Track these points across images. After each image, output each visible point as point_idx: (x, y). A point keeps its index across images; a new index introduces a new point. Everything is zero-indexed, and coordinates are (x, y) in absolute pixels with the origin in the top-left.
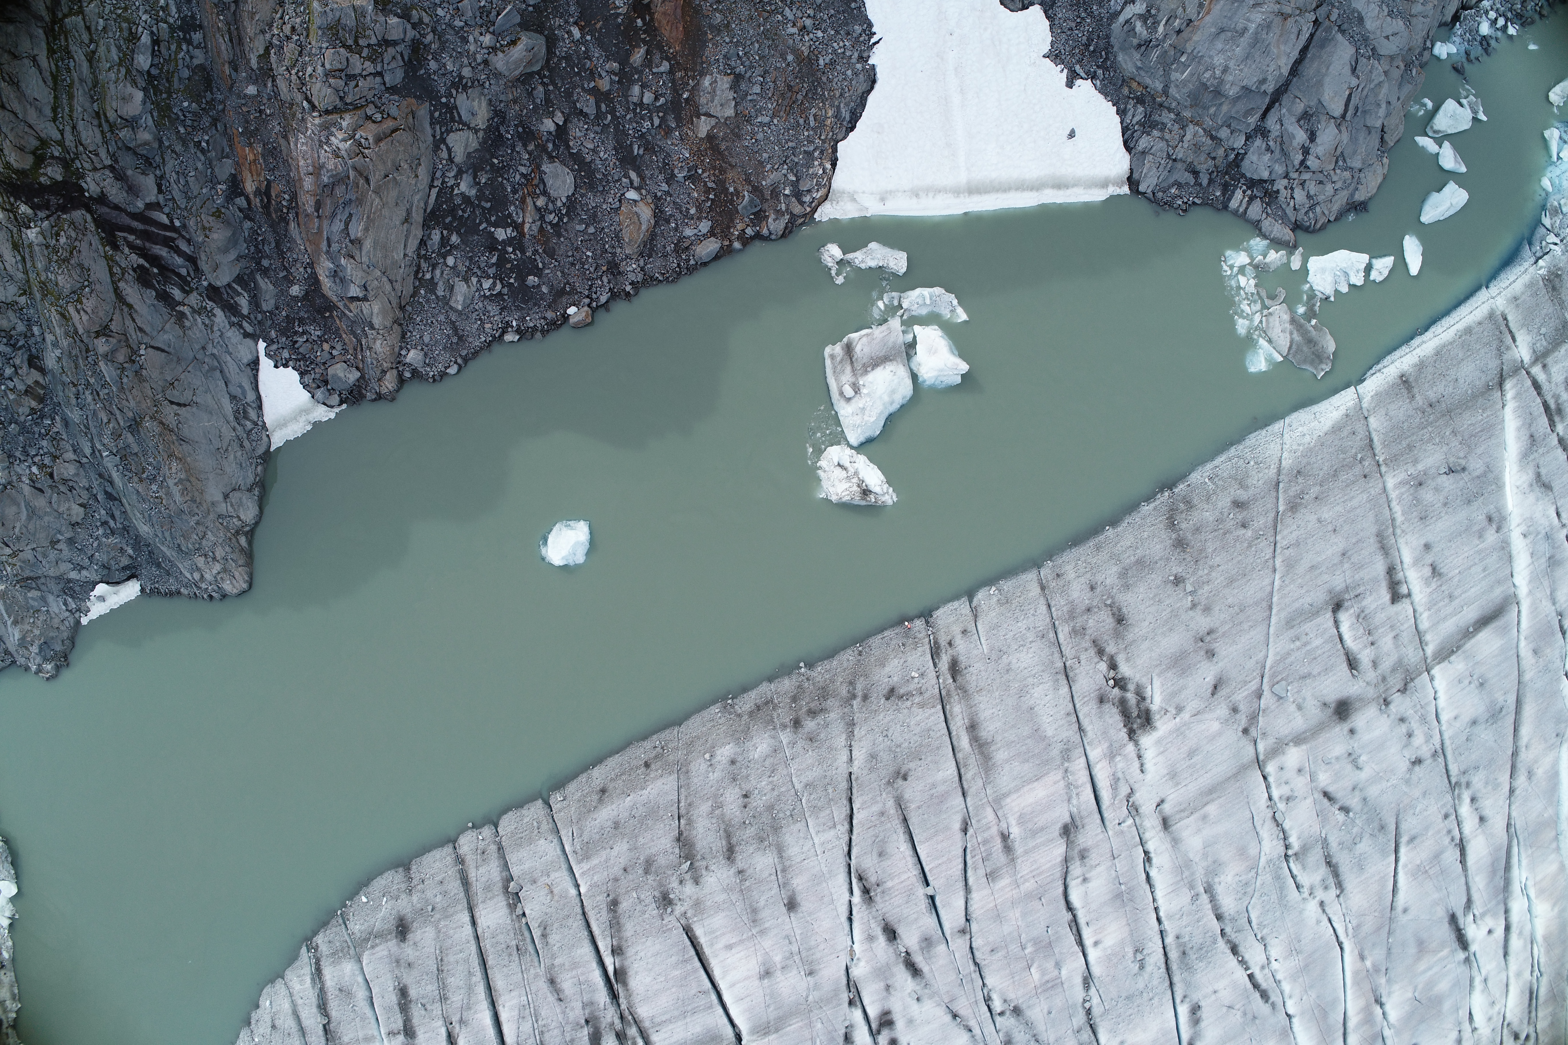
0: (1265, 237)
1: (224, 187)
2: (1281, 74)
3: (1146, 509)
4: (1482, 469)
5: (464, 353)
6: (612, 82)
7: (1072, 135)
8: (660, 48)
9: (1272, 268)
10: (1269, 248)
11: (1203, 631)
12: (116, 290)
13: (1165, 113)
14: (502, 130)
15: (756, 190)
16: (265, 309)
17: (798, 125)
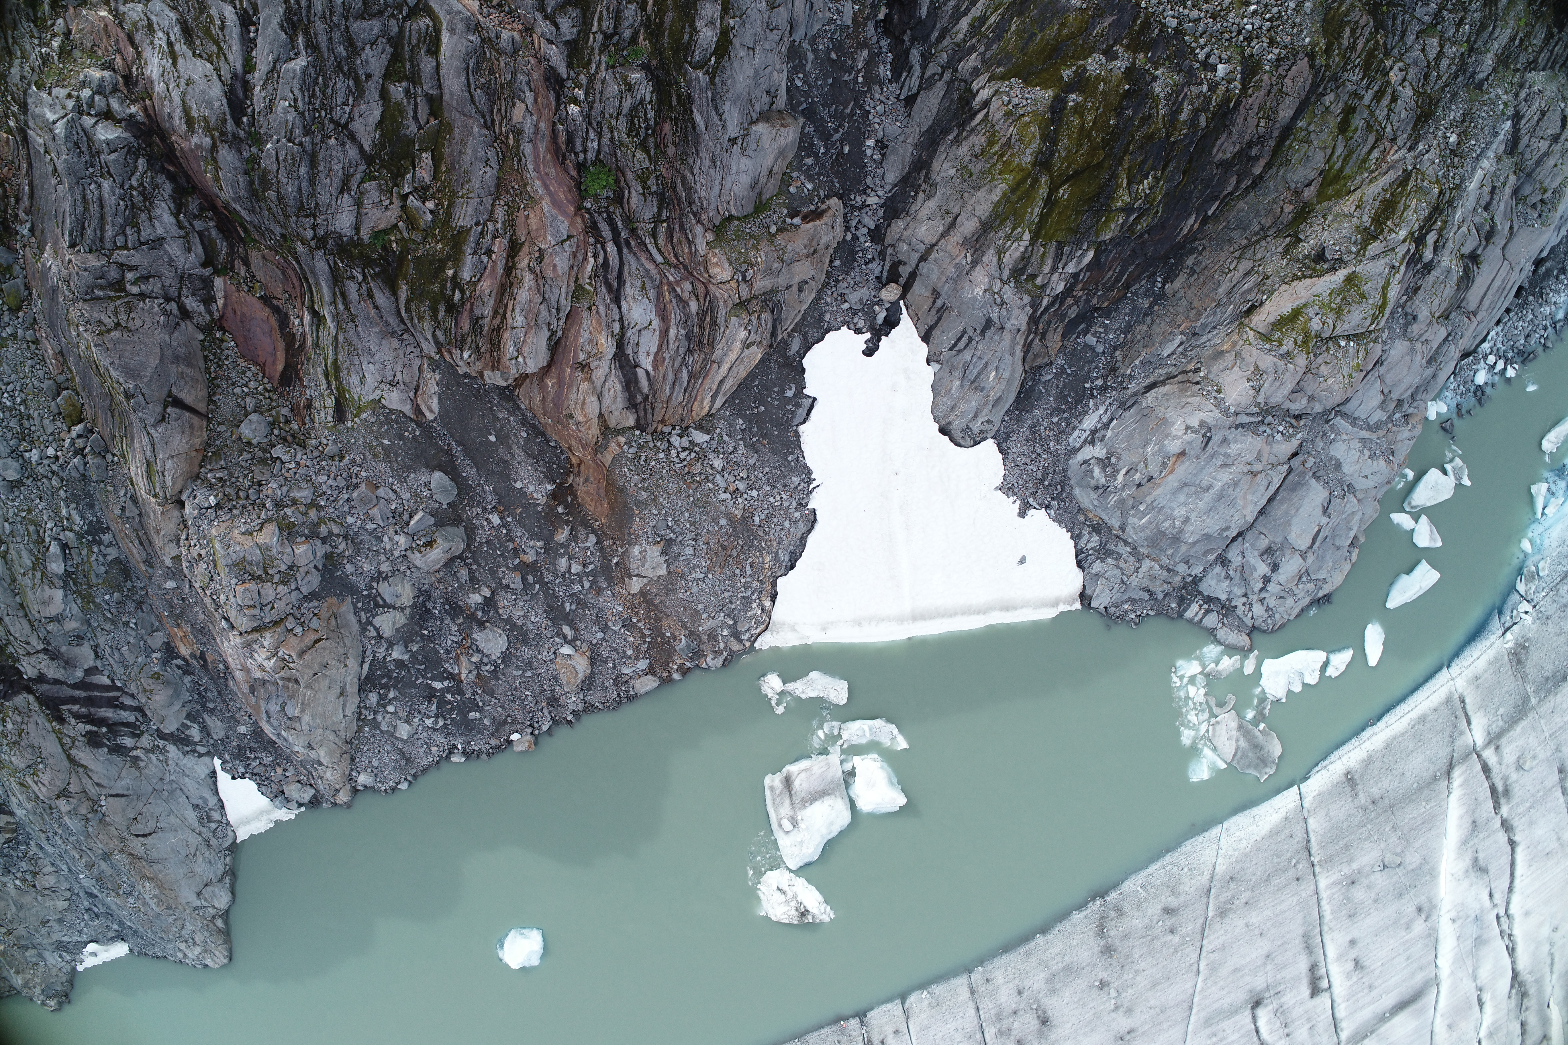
0: (1219, 643)
1: (158, 655)
2: (1246, 521)
3: (1077, 916)
4: (1418, 862)
5: (413, 772)
6: (538, 553)
7: (1022, 561)
8: (585, 523)
9: (1224, 675)
10: (1222, 653)
11: (1124, 1030)
12: (69, 757)
13: (1121, 544)
14: (429, 605)
15: (692, 635)
16: (215, 738)
17: (734, 574)
